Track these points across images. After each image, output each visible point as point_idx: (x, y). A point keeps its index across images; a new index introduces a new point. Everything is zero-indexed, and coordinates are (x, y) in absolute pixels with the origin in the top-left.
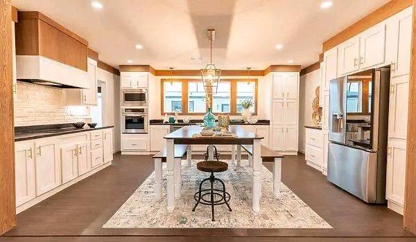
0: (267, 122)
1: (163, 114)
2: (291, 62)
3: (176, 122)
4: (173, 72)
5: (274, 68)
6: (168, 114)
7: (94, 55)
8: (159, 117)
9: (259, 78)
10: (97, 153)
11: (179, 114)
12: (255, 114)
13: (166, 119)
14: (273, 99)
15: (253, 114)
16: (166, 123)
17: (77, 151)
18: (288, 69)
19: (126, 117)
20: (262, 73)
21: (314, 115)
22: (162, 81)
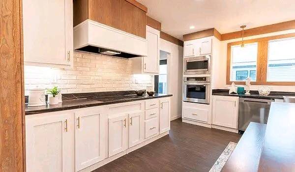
1: (229, 83)
3: (248, 94)
4: (245, 32)
6: (236, 83)
7: (157, 25)
8: (224, 87)
10: (151, 123)
11: (252, 84)
13: (233, 89)
16: (233, 94)
17: (127, 122)
19: (188, 86)
22: (229, 45)
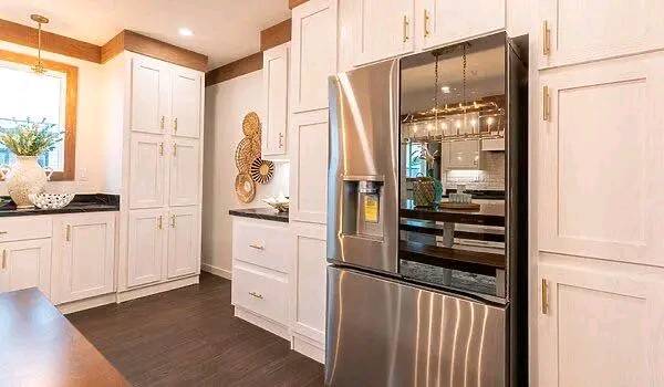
0: (108, 202)
2: (185, 35)
5: (133, 40)
9: (83, 65)
12: (68, 174)
14: (131, 130)
15: (56, 177)
18: (176, 56)
20: (97, 54)
21: (240, 181)
